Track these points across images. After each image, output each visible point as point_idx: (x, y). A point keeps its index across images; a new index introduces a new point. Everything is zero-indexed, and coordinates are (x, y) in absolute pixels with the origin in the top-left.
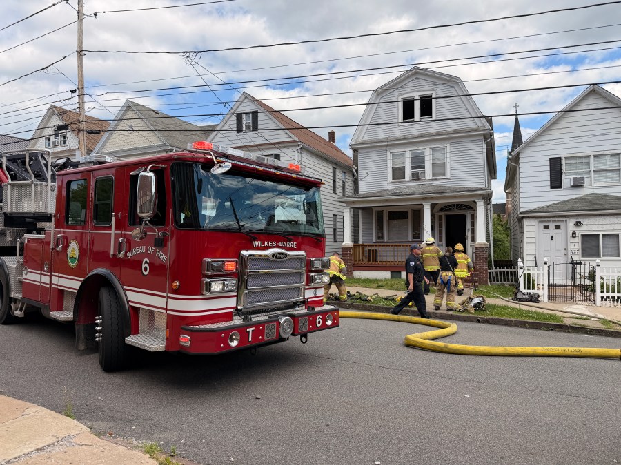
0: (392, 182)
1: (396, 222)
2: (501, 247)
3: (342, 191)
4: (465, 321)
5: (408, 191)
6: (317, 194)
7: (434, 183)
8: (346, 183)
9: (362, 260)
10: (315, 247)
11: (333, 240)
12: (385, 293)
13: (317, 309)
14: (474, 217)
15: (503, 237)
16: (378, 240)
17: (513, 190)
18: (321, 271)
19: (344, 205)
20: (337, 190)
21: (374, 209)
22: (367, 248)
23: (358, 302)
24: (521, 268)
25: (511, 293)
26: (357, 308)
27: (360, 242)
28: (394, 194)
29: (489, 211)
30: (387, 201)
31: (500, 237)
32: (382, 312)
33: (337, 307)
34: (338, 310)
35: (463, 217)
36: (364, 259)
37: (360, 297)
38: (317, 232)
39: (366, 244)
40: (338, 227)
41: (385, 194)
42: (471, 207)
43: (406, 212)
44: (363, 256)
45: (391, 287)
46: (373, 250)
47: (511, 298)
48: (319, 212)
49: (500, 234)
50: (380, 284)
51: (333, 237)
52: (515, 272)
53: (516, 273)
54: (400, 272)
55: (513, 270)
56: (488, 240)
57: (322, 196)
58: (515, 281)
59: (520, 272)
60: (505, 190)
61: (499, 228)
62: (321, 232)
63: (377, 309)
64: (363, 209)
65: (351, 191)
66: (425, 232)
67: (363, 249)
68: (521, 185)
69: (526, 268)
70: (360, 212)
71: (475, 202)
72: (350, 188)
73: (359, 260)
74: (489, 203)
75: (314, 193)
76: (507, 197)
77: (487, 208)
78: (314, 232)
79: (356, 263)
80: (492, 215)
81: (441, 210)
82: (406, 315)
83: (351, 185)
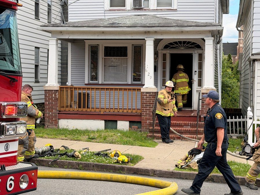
0: (110, 10)
1: (114, 60)
2: (231, 94)
3: (46, 17)
4: (186, 179)
5: (128, 22)
6: (11, 18)
7: (159, 14)
8: (53, 8)
9: (71, 106)
10: (8, 88)
11: (34, 80)
12: (97, 147)
13: (8, 169)
14: (201, 57)
15: (232, 82)
16: (91, 82)
17: (246, 27)
18: (15, 120)
19: (50, 35)
20: (41, 15)
21: (87, 43)
22: (77, 92)
23: (64, 159)
24: (250, 118)
25: (239, 147)
26: (62, 166)
27: (69, 83)
28: (112, 25)
29: (218, 51)
30: (103, 33)
31: (230, 82)
32: (93, 170)
33: (35, 166)
34: (36, 169)
35: (190, 57)
36: (73, 105)
37: (66, 153)
38: (11, 68)
39: (75, 86)
40: (41, 63)
41: (101, 23)
42: (198, 46)
43: (125, 48)
44: (71, 100)
45: (105, 140)
46: (84, 94)
47: (238, 152)
48: (14, 42)
49: (230, 78)
50: (92, 135)
51: (34, 75)
52: (244, 122)
53: (244, 124)
54: (116, 121)
55: (241, 120)
56: (216, 86)
57: (18, 22)
58: (244, 133)
59: (249, 122)
60: (237, 27)
61: (229, 71)
62: (16, 68)
63: (87, 167)
64: (73, 41)
65: (59, 18)
66: (146, 74)
67: (72, 91)
68: (255, 22)
69: (256, 118)
70: (69, 45)
71: (204, 40)
72: (57, 13)
73: (67, 107)
74: (219, 42)
75: (8, 18)
76: (240, 36)
77: (216, 47)
78: (8, 69)
79: (62, 109)
80: (222, 57)
81: (166, 47)
82: (121, 173)
83: (59, 10)
